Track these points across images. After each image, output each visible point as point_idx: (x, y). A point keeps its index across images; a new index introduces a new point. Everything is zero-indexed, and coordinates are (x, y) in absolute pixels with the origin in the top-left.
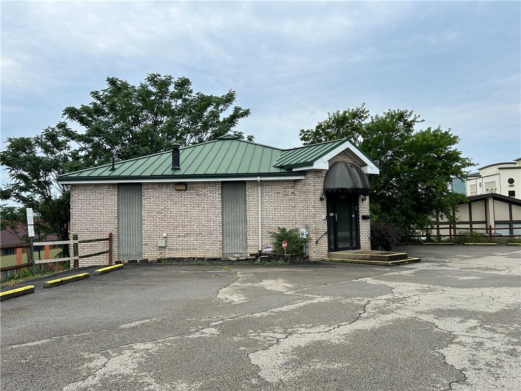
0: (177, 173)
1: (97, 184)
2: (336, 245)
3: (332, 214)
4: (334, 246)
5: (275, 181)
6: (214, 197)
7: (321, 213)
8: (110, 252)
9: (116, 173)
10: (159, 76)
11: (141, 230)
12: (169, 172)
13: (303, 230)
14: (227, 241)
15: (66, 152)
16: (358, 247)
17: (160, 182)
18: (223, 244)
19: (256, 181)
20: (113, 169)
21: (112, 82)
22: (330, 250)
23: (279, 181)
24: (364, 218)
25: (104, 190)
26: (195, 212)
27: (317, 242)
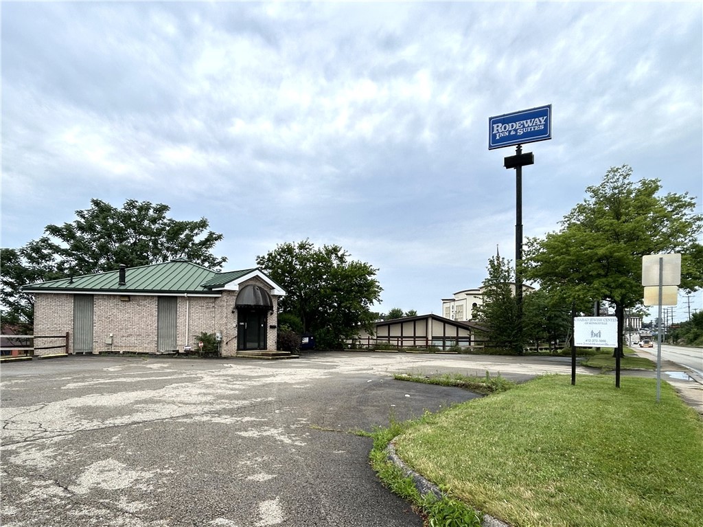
0: (122, 288)
1: (57, 294)
2: (245, 345)
3: (242, 324)
4: (242, 346)
5: (200, 297)
6: (153, 307)
7: (233, 323)
8: (67, 346)
9: (72, 286)
10: (137, 202)
11: (93, 331)
12: (116, 287)
13: (218, 334)
14: (161, 341)
15: (51, 263)
16: (265, 348)
17: (109, 294)
18: (157, 344)
19: (184, 297)
20: (71, 282)
21: (96, 203)
22: (239, 349)
23: (203, 297)
24: (272, 327)
25: (63, 298)
26: (136, 319)
27: (227, 343)
